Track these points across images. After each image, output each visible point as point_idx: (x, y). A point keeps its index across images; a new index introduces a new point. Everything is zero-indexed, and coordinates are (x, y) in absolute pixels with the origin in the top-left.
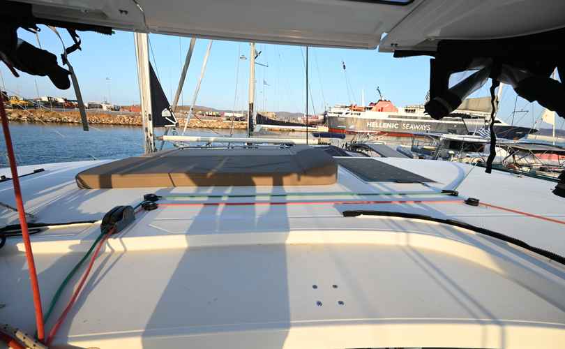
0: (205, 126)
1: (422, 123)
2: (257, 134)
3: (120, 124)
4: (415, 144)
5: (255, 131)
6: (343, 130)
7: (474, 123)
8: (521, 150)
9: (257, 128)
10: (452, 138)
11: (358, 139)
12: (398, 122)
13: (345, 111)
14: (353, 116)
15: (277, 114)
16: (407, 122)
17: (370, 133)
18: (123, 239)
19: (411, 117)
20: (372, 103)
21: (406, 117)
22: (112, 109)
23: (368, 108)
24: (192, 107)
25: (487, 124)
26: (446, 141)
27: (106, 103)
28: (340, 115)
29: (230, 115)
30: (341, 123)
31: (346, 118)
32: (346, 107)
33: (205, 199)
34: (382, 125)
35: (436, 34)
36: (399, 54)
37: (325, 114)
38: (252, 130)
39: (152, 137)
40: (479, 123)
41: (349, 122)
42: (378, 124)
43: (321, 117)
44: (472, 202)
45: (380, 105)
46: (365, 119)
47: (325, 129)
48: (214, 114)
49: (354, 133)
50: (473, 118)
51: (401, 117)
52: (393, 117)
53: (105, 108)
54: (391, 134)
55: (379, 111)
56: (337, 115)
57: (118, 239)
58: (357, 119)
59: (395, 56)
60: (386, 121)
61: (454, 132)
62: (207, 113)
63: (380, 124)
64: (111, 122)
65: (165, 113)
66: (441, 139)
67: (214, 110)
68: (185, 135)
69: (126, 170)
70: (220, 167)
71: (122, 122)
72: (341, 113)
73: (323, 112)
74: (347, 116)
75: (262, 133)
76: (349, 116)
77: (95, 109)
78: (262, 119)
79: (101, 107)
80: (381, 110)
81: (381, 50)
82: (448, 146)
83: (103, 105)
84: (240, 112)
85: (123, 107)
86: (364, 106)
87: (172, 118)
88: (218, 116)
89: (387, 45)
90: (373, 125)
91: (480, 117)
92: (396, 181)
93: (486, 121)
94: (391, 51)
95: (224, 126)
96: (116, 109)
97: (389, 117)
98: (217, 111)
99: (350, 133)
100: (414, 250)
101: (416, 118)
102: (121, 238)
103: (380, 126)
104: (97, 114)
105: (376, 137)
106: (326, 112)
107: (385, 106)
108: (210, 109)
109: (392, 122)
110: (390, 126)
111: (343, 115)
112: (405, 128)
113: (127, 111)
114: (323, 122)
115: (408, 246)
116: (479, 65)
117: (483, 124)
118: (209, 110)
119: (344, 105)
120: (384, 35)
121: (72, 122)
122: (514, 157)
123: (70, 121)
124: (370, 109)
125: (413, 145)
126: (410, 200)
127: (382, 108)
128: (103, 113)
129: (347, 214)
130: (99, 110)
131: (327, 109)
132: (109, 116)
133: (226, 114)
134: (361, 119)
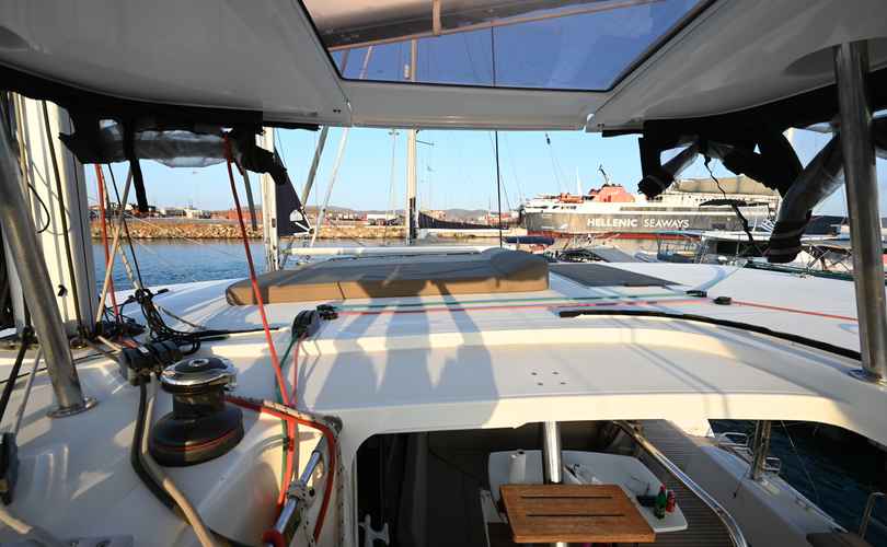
0: (339, 234)
1: (675, 217)
2: (423, 242)
3: (213, 238)
4: (663, 247)
5: (418, 237)
6: (550, 232)
7: (753, 213)
8: (833, 250)
9: (422, 233)
10: (719, 236)
11: (574, 245)
12: (636, 217)
13: (550, 204)
14: (566, 211)
15: (447, 213)
16: (650, 217)
17: (592, 235)
18: (318, 342)
19: (656, 209)
20: (592, 190)
21: (649, 209)
22: (201, 217)
23: (587, 198)
24: (323, 207)
25: (773, 214)
26: (711, 242)
27: (192, 208)
28: (545, 211)
29: (375, 217)
30: (545, 222)
31: (553, 214)
32: (553, 198)
33: (395, 308)
34: (611, 222)
35: (640, 115)
36: (607, 134)
37: (521, 209)
38: (415, 237)
39: (276, 251)
40: (761, 214)
41: (559, 221)
42: (605, 222)
43: (515, 215)
44: (722, 301)
45: (605, 193)
46: (584, 215)
47: (522, 232)
48: (351, 217)
49: (568, 236)
50: (750, 205)
51: (641, 209)
52: (627, 209)
53: (190, 215)
54: (625, 235)
55: (605, 201)
56: (539, 210)
57: (312, 342)
58: (571, 214)
59: (603, 136)
60: (617, 216)
61: (722, 228)
62: (340, 216)
63: (608, 221)
64: (201, 235)
65: (295, 216)
66: (703, 239)
67: (350, 211)
68: (315, 246)
69: (284, 282)
70: (394, 275)
71: (215, 234)
72: (545, 207)
73: (517, 206)
74: (556, 211)
75: (429, 240)
76: (557, 211)
77: (175, 218)
78: (426, 221)
79: (185, 214)
80: (609, 199)
81: (588, 131)
82: (715, 249)
83: (186, 211)
84: (391, 212)
85: (216, 213)
86: (580, 194)
87: (304, 222)
88: (357, 220)
89: (594, 125)
90: (598, 223)
91: (760, 204)
92: (627, 285)
93: (770, 210)
94: (598, 131)
95: (368, 234)
96: (207, 216)
97: (622, 209)
98: (355, 212)
99: (561, 236)
100: (640, 346)
101: (664, 209)
102: (315, 340)
103: (609, 225)
104: (179, 225)
105: (602, 241)
106: (522, 206)
107: (614, 193)
108: (345, 210)
109: (626, 217)
110: (624, 225)
111: (550, 210)
112: (648, 226)
113: (222, 218)
114: (519, 222)
115: (635, 344)
116: (687, 142)
117: (767, 214)
118: (343, 211)
119: (550, 195)
120: (590, 116)
121: (144, 238)
122: (823, 261)
123: (140, 235)
124: (591, 198)
125: (659, 250)
126: (642, 302)
127: (610, 197)
128: (188, 222)
129: (564, 314)
130: (182, 218)
131: (524, 202)
132: (197, 226)
133: (369, 216)
134: (578, 215)
